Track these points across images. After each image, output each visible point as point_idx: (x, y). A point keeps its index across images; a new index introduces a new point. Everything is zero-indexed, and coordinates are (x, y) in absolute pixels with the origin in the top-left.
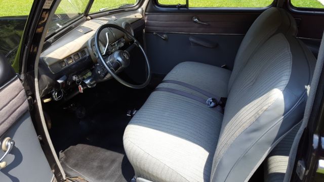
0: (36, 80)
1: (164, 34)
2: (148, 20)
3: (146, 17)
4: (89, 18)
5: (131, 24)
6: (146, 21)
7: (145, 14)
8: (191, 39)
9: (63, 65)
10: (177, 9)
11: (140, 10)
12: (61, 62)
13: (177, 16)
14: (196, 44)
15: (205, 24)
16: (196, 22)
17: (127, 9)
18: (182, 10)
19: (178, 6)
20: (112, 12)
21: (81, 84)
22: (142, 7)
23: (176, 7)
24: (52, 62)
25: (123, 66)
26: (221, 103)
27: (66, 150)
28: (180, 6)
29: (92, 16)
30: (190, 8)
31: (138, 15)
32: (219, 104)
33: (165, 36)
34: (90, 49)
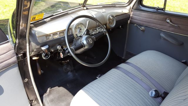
0: (28, 44)
1: (143, 26)
2: (133, 15)
3: (132, 13)
4: (85, 8)
5: (115, 16)
6: (131, 15)
7: (132, 10)
8: (162, 35)
9: (50, 38)
10: (156, 10)
11: (128, 7)
12: (47, 36)
13: (155, 16)
14: (164, 39)
15: (175, 25)
16: (168, 23)
17: (118, 6)
18: (160, 12)
19: (157, 8)
20: (105, 7)
21: (62, 52)
22: (130, 5)
23: (155, 9)
24: (40, 35)
25: (86, 47)
26: (163, 95)
27: (53, 88)
28: (158, 9)
29: (88, 7)
30: (166, 11)
31: (126, 11)
32: (161, 96)
33: (143, 28)
34: (73, 30)
